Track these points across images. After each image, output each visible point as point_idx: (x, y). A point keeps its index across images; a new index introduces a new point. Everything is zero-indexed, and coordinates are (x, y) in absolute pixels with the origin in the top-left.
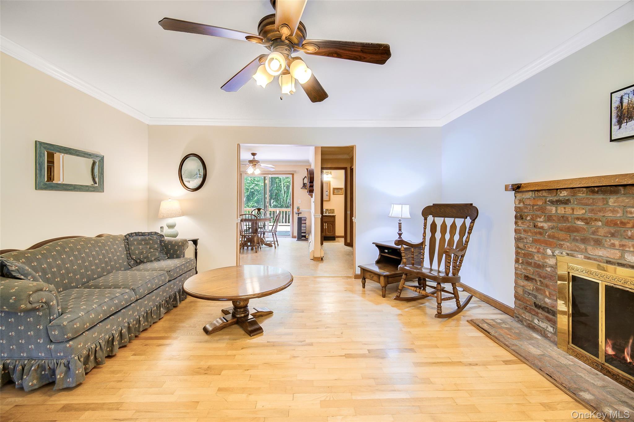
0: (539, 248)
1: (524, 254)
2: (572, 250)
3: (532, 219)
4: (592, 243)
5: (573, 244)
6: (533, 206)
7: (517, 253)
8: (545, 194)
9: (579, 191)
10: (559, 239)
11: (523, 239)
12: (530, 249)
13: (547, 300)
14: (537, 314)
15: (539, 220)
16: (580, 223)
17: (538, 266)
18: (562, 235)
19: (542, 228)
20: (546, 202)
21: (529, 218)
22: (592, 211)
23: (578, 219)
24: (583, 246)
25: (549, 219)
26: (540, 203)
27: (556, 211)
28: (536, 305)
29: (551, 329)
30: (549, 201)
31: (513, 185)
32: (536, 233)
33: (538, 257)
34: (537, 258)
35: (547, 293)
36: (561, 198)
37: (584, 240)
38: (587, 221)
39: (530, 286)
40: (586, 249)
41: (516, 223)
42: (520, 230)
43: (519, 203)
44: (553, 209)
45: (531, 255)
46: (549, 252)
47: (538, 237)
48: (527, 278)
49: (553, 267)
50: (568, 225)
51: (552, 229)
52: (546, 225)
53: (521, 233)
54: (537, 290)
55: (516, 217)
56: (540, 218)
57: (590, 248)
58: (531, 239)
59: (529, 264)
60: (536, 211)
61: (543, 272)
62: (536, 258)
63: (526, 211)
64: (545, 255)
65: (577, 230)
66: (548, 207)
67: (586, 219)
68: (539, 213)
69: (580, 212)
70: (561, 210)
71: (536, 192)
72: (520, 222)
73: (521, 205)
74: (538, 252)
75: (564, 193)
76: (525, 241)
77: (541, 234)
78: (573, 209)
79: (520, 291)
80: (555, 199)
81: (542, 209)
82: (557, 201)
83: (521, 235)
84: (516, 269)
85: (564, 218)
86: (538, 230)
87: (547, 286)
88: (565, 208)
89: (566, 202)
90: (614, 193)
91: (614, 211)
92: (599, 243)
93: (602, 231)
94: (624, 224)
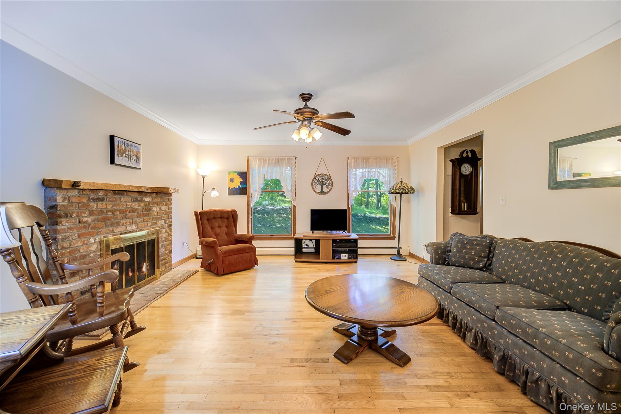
0: (84, 241)
1: (70, 252)
2: (106, 234)
3: (77, 216)
4: (115, 225)
5: (107, 229)
6: (79, 203)
8: (88, 193)
9: (109, 192)
10: (98, 228)
11: (68, 237)
12: (76, 245)
15: (83, 215)
16: (109, 214)
17: (84, 257)
18: (100, 224)
19: (86, 222)
20: (89, 199)
21: (74, 215)
22: (115, 205)
23: (109, 211)
24: (111, 229)
25: (91, 213)
26: (85, 200)
27: (97, 206)
30: (91, 199)
32: (81, 228)
33: (83, 249)
36: (99, 197)
37: (112, 225)
38: (113, 212)
40: (113, 230)
42: (64, 229)
43: (63, 201)
44: (94, 205)
45: (77, 250)
46: (92, 240)
47: (84, 231)
49: (95, 252)
50: (104, 216)
51: (94, 221)
52: (89, 219)
53: (66, 232)
56: (85, 213)
58: (76, 235)
59: (75, 259)
60: (81, 208)
61: (88, 260)
62: (82, 251)
63: (71, 208)
64: (89, 245)
65: (108, 219)
66: (91, 204)
67: (113, 211)
68: (84, 209)
69: (110, 207)
70: (101, 206)
71: (82, 191)
72: (64, 221)
73: (66, 203)
74: (84, 244)
75: (101, 193)
76: (71, 238)
77: (85, 227)
78: (106, 205)
80: (95, 197)
81: (86, 206)
82: (97, 199)
83: (66, 234)
85: (102, 212)
86: (83, 225)
88: (102, 204)
89: (102, 200)
90: (123, 194)
91: (123, 205)
92: (118, 224)
93: (119, 217)
94: (126, 211)
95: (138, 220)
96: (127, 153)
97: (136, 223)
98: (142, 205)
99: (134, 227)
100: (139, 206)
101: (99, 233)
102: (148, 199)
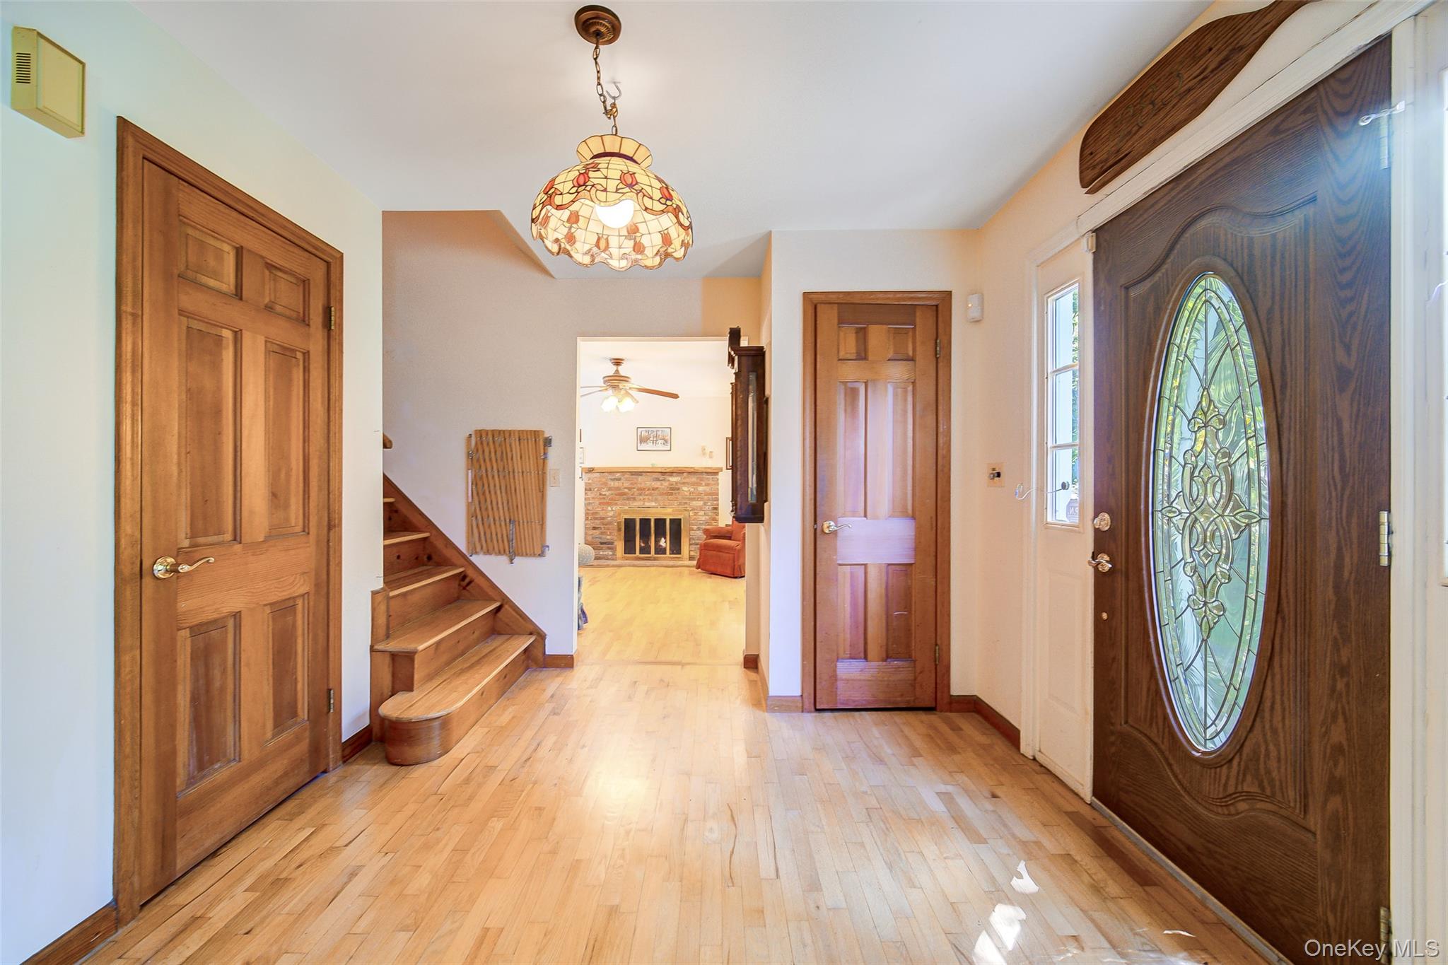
1: (592, 513)
2: (622, 505)
3: (598, 490)
4: (632, 499)
5: (623, 502)
6: (598, 481)
7: (587, 514)
8: (607, 475)
9: (625, 473)
10: (615, 500)
11: (591, 503)
12: (596, 509)
13: (608, 537)
14: (601, 549)
15: (603, 490)
16: (626, 490)
17: (603, 519)
18: (617, 497)
19: (605, 495)
20: (607, 479)
21: (595, 490)
22: (631, 484)
23: (625, 488)
24: (627, 502)
25: (610, 489)
26: (604, 480)
27: (614, 484)
28: (602, 543)
29: (611, 553)
30: (609, 478)
31: (589, 468)
32: (601, 499)
34: (602, 514)
35: (608, 533)
36: (616, 477)
37: (628, 499)
38: (630, 489)
39: (597, 532)
40: (629, 503)
41: (586, 493)
42: (589, 498)
44: (612, 484)
45: (596, 513)
46: (609, 508)
47: (603, 501)
48: (594, 528)
49: (611, 517)
50: (621, 492)
51: (611, 495)
52: (607, 493)
54: (602, 533)
55: (586, 490)
57: (631, 502)
58: (596, 502)
59: (596, 519)
60: (600, 485)
61: (606, 521)
63: (594, 485)
64: (607, 511)
65: (625, 494)
66: (608, 482)
68: (603, 486)
69: (627, 485)
70: (616, 484)
71: (601, 473)
72: (589, 493)
73: (590, 481)
74: (603, 510)
75: (616, 474)
76: (593, 504)
77: (604, 498)
79: (590, 538)
80: (612, 477)
82: (614, 478)
83: (590, 501)
84: (586, 525)
85: (618, 488)
87: (608, 529)
88: (617, 481)
89: (620, 479)
90: (641, 475)
91: (641, 484)
92: (634, 499)
93: (636, 494)
94: (644, 489)
95: (659, 498)
96: (651, 439)
97: (656, 500)
98: (666, 484)
99: (653, 504)
100: (662, 485)
101: (616, 504)
102: (674, 479)
